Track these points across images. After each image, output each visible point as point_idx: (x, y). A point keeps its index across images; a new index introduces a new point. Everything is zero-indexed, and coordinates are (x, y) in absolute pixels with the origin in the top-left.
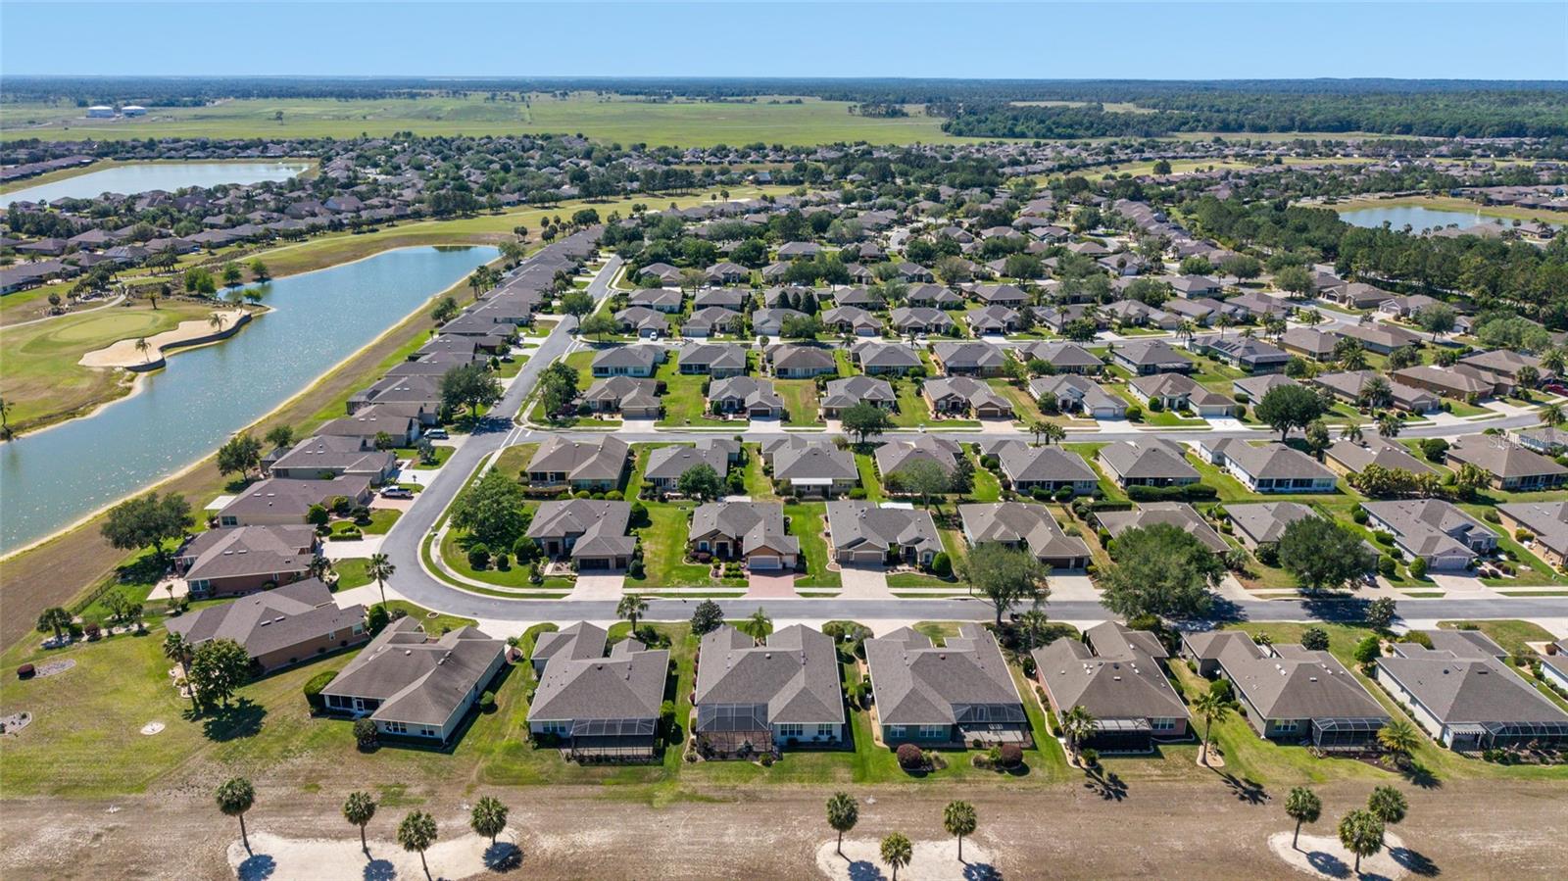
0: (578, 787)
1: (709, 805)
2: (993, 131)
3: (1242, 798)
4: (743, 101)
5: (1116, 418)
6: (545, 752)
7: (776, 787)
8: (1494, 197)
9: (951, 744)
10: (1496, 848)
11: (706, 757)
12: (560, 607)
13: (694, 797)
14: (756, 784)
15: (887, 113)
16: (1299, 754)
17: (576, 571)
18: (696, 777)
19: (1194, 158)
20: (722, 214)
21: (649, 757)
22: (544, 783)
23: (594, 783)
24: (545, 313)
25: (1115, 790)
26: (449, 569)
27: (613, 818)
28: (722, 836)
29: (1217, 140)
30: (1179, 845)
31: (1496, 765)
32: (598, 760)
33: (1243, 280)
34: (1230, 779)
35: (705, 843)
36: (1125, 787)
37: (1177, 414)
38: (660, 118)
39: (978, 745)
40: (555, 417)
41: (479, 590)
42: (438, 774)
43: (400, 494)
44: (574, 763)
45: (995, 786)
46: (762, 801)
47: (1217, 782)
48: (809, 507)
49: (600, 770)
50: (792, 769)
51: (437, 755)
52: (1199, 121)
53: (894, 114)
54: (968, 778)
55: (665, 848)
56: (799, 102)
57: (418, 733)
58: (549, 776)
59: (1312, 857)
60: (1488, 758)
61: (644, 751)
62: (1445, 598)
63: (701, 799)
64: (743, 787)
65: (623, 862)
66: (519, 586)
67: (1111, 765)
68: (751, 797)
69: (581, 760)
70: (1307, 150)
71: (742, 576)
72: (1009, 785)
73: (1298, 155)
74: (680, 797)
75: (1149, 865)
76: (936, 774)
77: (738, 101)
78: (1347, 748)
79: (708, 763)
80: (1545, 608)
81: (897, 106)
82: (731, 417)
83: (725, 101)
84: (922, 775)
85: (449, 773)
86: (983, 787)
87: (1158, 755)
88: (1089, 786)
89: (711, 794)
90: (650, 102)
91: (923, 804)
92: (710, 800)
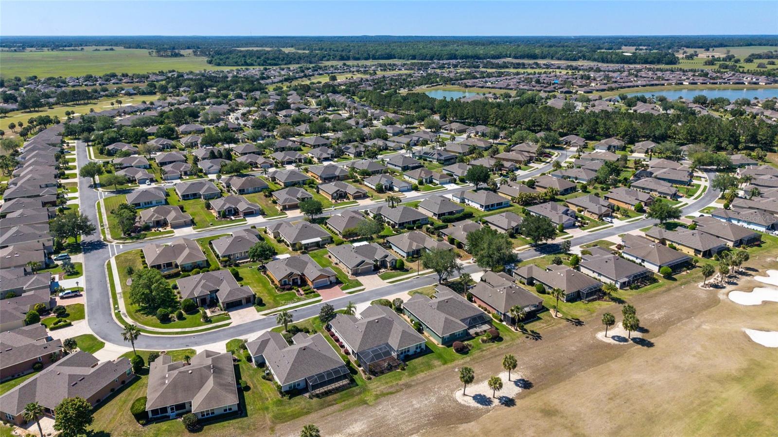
0: (326, 409)
1: (394, 395)
2: (236, 63)
3: (577, 325)
4: (76, 50)
5: (408, 190)
6: (297, 399)
7: (414, 378)
8: (468, 84)
9: (467, 337)
10: (657, 317)
11: (375, 375)
12: (232, 330)
13: (383, 395)
14: (405, 379)
15: (172, 55)
16: (579, 304)
17: (225, 310)
18: (377, 385)
19: (340, 73)
20: (125, 113)
21: (349, 384)
22: (308, 413)
23: (332, 405)
24: (63, 179)
25: (537, 336)
26: (146, 327)
27: (356, 416)
28: (413, 405)
29: (344, 64)
30: (574, 348)
31: (634, 290)
32: (327, 393)
33: (408, 126)
34: (568, 320)
35: (408, 411)
36: (539, 334)
37: (430, 185)
38: (27, 61)
39: (477, 334)
40: (129, 235)
41: (177, 333)
42: (249, 429)
43: (73, 294)
44: (315, 399)
45: (496, 348)
46: (414, 386)
47: (565, 322)
48: (315, 253)
49: (331, 398)
50: (415, 368)
51: (239, 419)
52: (330, 56)
53: (177, 55)
54: (484, 349)
55: (392, 420)
56: (112, 49)
57: (222, 412)
58: (308, 409)
59: (613, 337)
60: (631, 289)
61: (345, 382)
62: (574, 237)
63: (387, 394)
64: (401, 382)
65: (380, 433)
66: (199, 325)
67: (529, 327)
68: (408, 386)
69: (317, 396)
70: (384, 68)
71: (314, 292)
72: (501, 346)
73: (381, 70)
74: (377, 397)
75: (571, 359)
76: (471, 351)
77: (73, 50)
78: (592, 298)
79: (378, 378)
80: (604, 234)
81: (177, 51)
82: (233, 218)
83: (63, 50)
84: (466, 353)
85: (254, 425)
86: (493, 350)
87: (539, 319)
88: (527, 337)
89: (390, 390)
90: (12, 51)
91: (477, 364)
92: (392, 393)
